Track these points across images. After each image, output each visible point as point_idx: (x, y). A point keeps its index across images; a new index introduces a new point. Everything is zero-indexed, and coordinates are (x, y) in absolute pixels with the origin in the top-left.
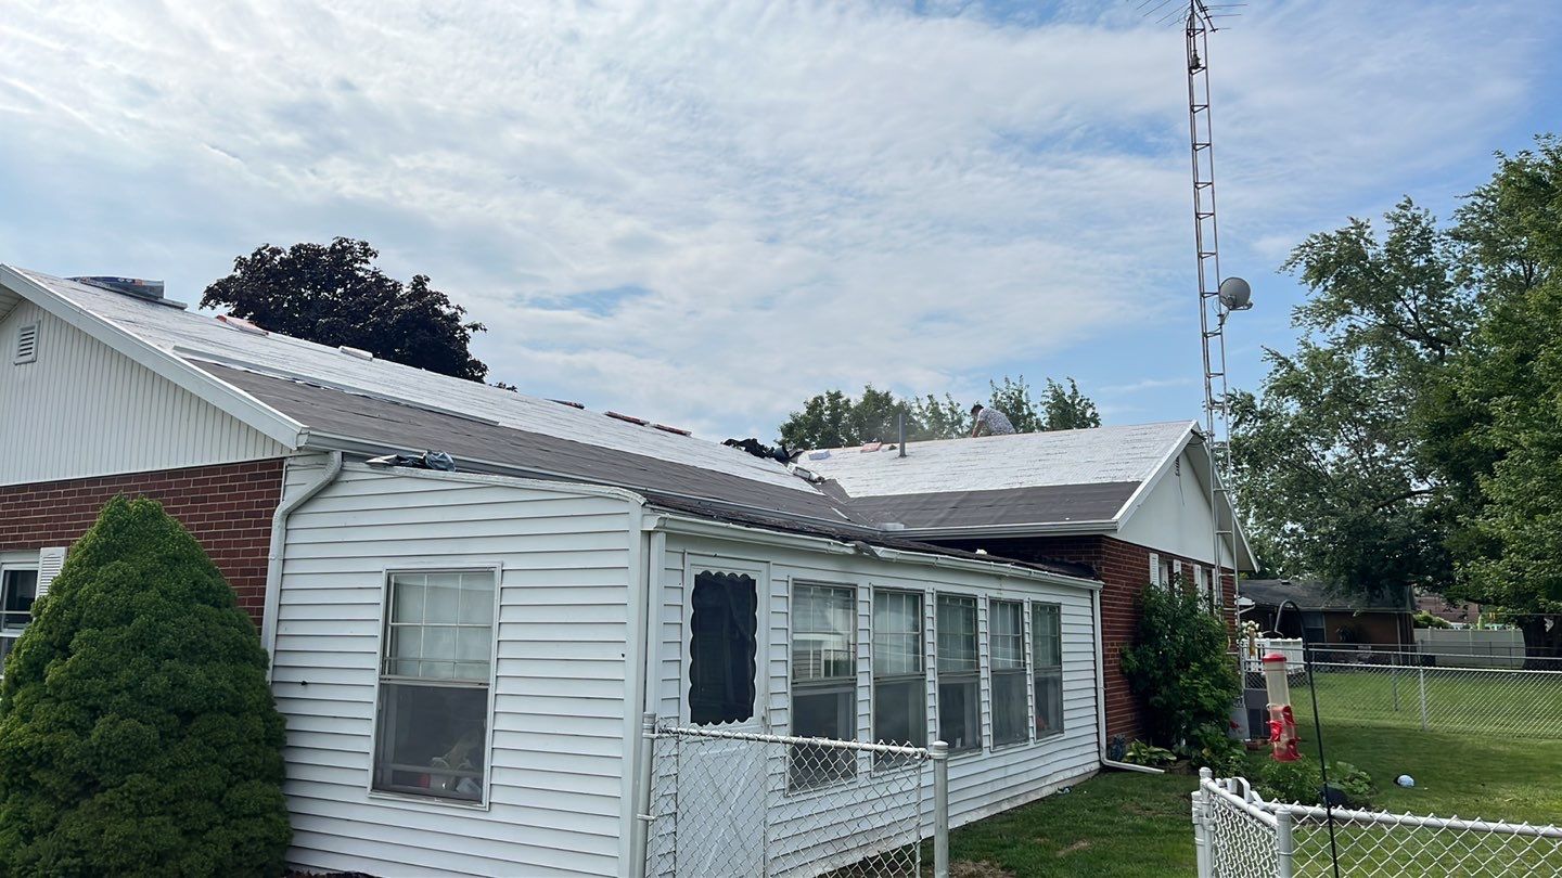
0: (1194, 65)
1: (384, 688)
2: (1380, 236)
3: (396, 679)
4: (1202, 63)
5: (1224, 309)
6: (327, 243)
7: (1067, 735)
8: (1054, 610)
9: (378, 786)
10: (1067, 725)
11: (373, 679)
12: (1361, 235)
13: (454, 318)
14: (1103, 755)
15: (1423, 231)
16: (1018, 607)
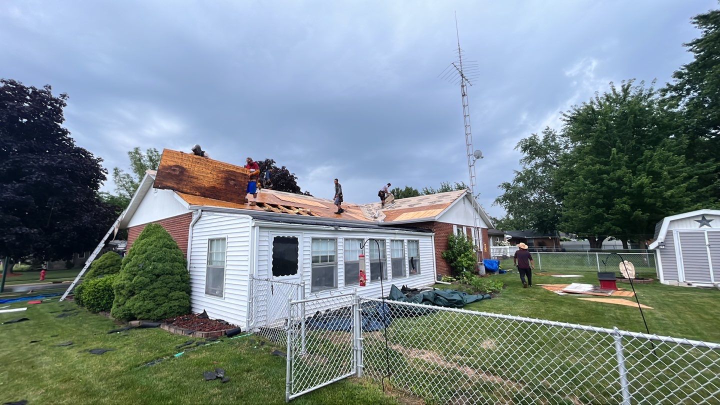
0: (464, 95)
1: (208, 269)
2: (541, 138)
3: (210, 266)
4: (466, 94)
5: (475, 159)
6: (264, 160)
7: (422, 275)
8: (417, 241)
9: (206, 293)
10: (421, 272)
11: (205, 266)
12: (535, 138)
13: (293, 176)
14: (436, 280)
15: (553, 135)
16: (402, 241)
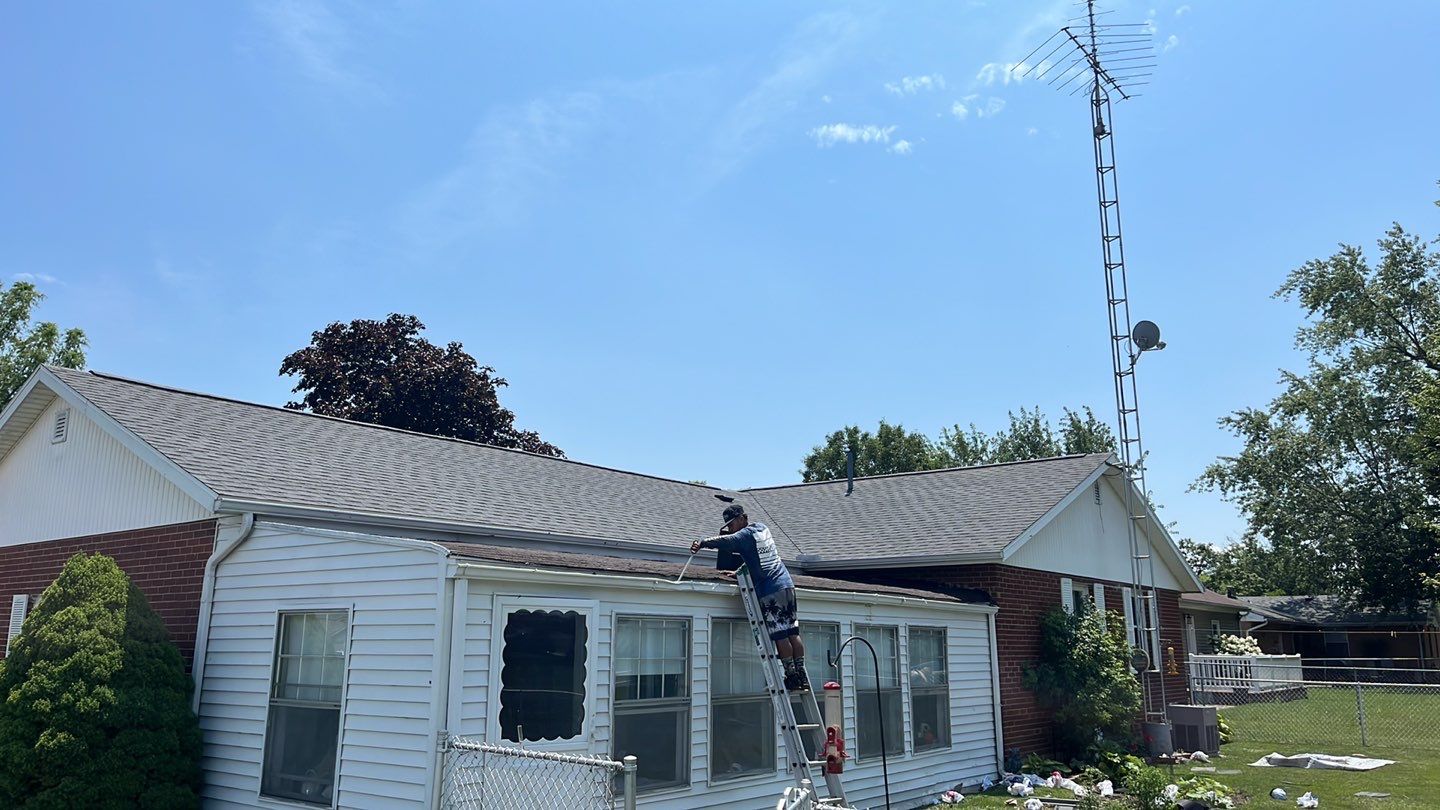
0: (1099, 131)
1: (273, 710)
2: (1374, 261)
3: (281, 702)
4: (1107, 129)
5: (1136, 349)
6: (382, 318)
7: (954, 748)
8: (940, 635)
9: (265, 792)
10: (954, 740)
11: (265, 701)
12: (1353, 262)
13: (485, 377)
14: (1001, 767)
15: (1415, 258)
16: (893, 631)
